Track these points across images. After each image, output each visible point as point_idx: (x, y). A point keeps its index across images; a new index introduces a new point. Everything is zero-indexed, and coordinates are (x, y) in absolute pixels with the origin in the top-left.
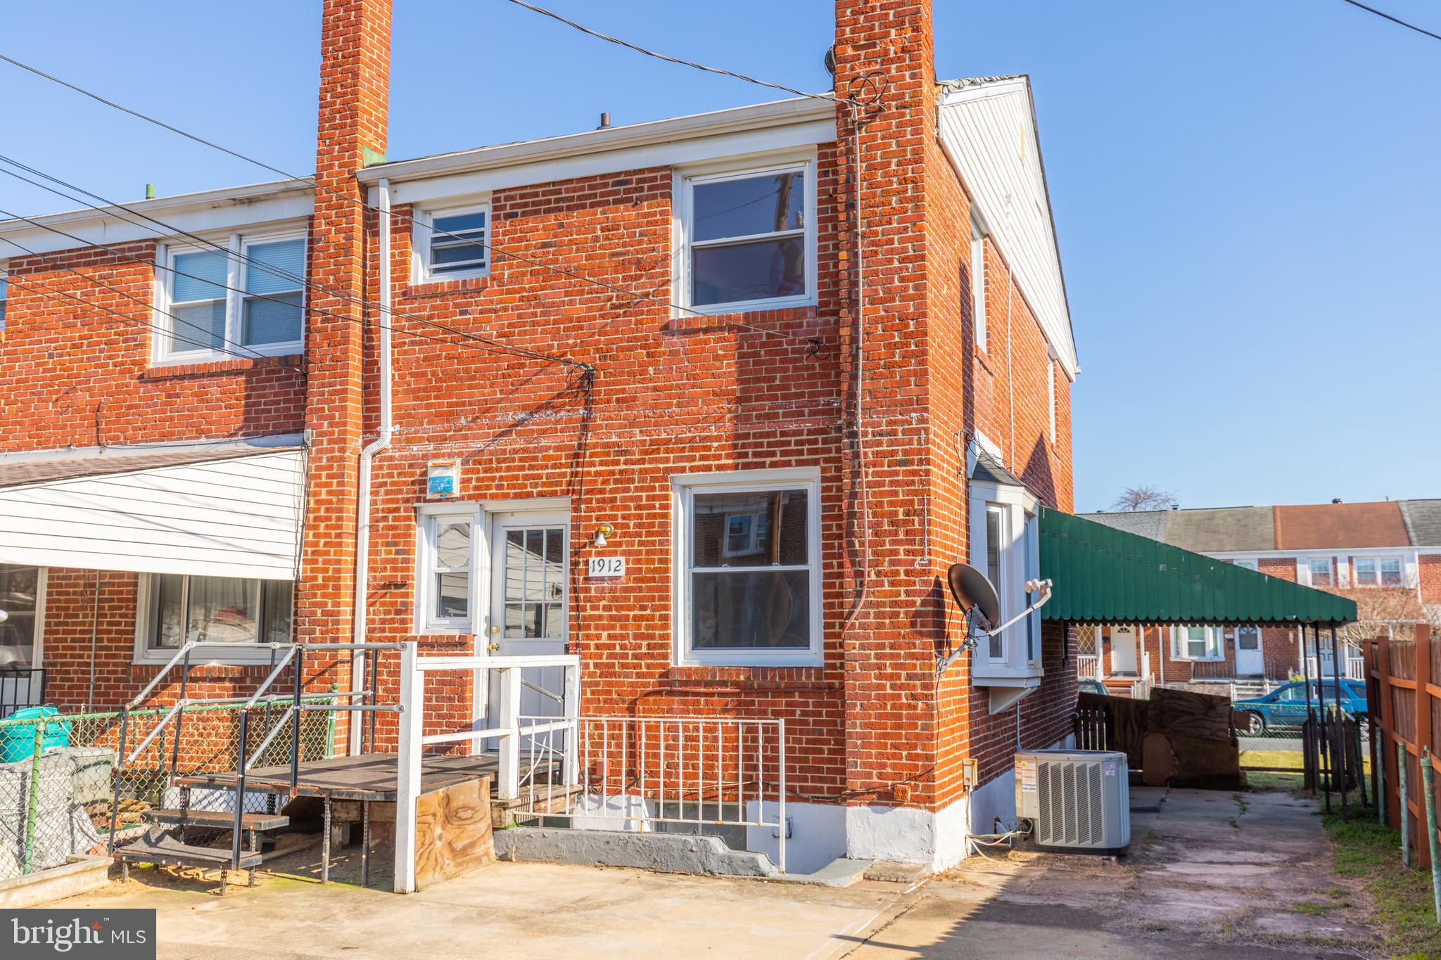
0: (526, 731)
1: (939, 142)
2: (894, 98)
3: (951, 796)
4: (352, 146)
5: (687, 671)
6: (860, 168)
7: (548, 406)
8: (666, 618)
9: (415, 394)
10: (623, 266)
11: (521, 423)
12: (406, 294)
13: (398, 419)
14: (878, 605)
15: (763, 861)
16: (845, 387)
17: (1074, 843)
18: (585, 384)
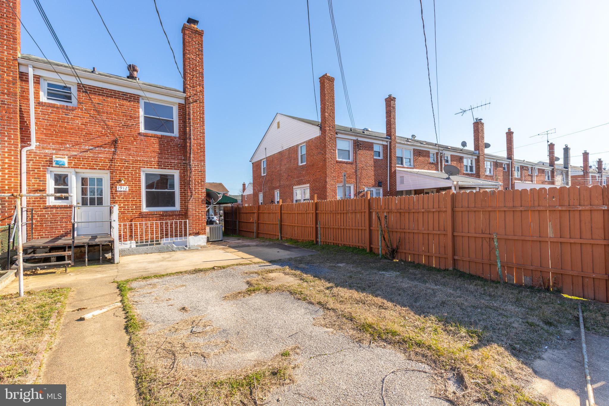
4: (14, 49)
5: (147, 212)
7: (101, 146)
8: (141, 200)
9: (46, 135)
10: (126, 116)
11: (92, 149)
12: (39, 104)
14: (195, 198)
15: (185, 247)
16: (188, 155)
18: (115, 143)
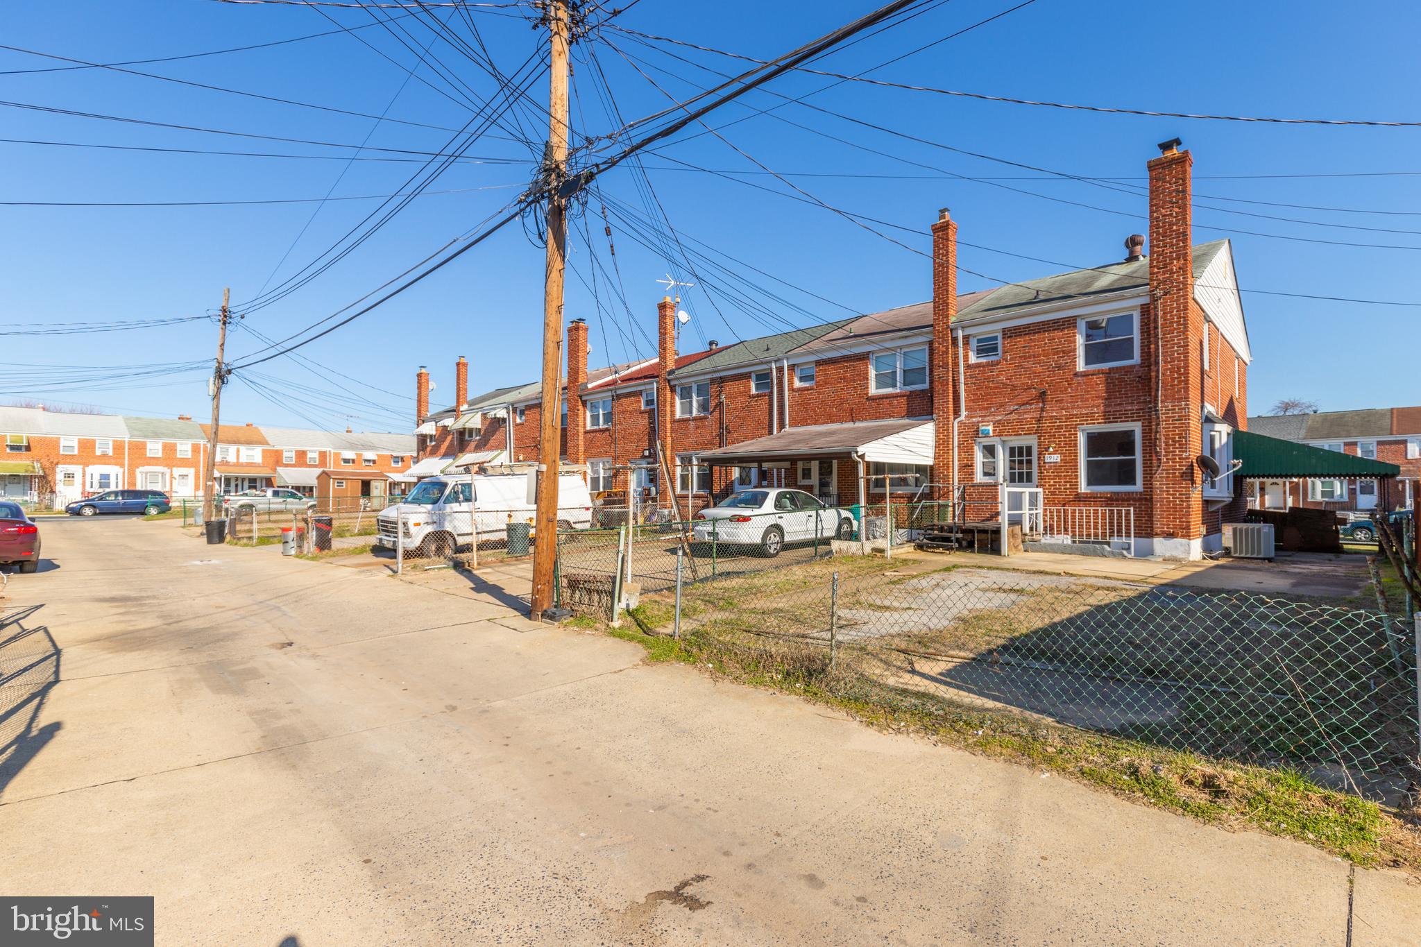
0: (1031, 512)
1: (1194, 299)
2: (1175, 287)
3: (1196, 537)
4: (947, 316)
5: (1087, 494)
6: (1160, 314)
7: (1027, 404)
8: (1077, 475)
9: (973, 401)
10: (1057, 353)
11: (1016, 410)
12: (968, 367)
13: (966, 410)
14: (1167, 470)
15: (1125, 552)
16: (1153, 394)
17: (1249, 556)
18: (1042, 395)
